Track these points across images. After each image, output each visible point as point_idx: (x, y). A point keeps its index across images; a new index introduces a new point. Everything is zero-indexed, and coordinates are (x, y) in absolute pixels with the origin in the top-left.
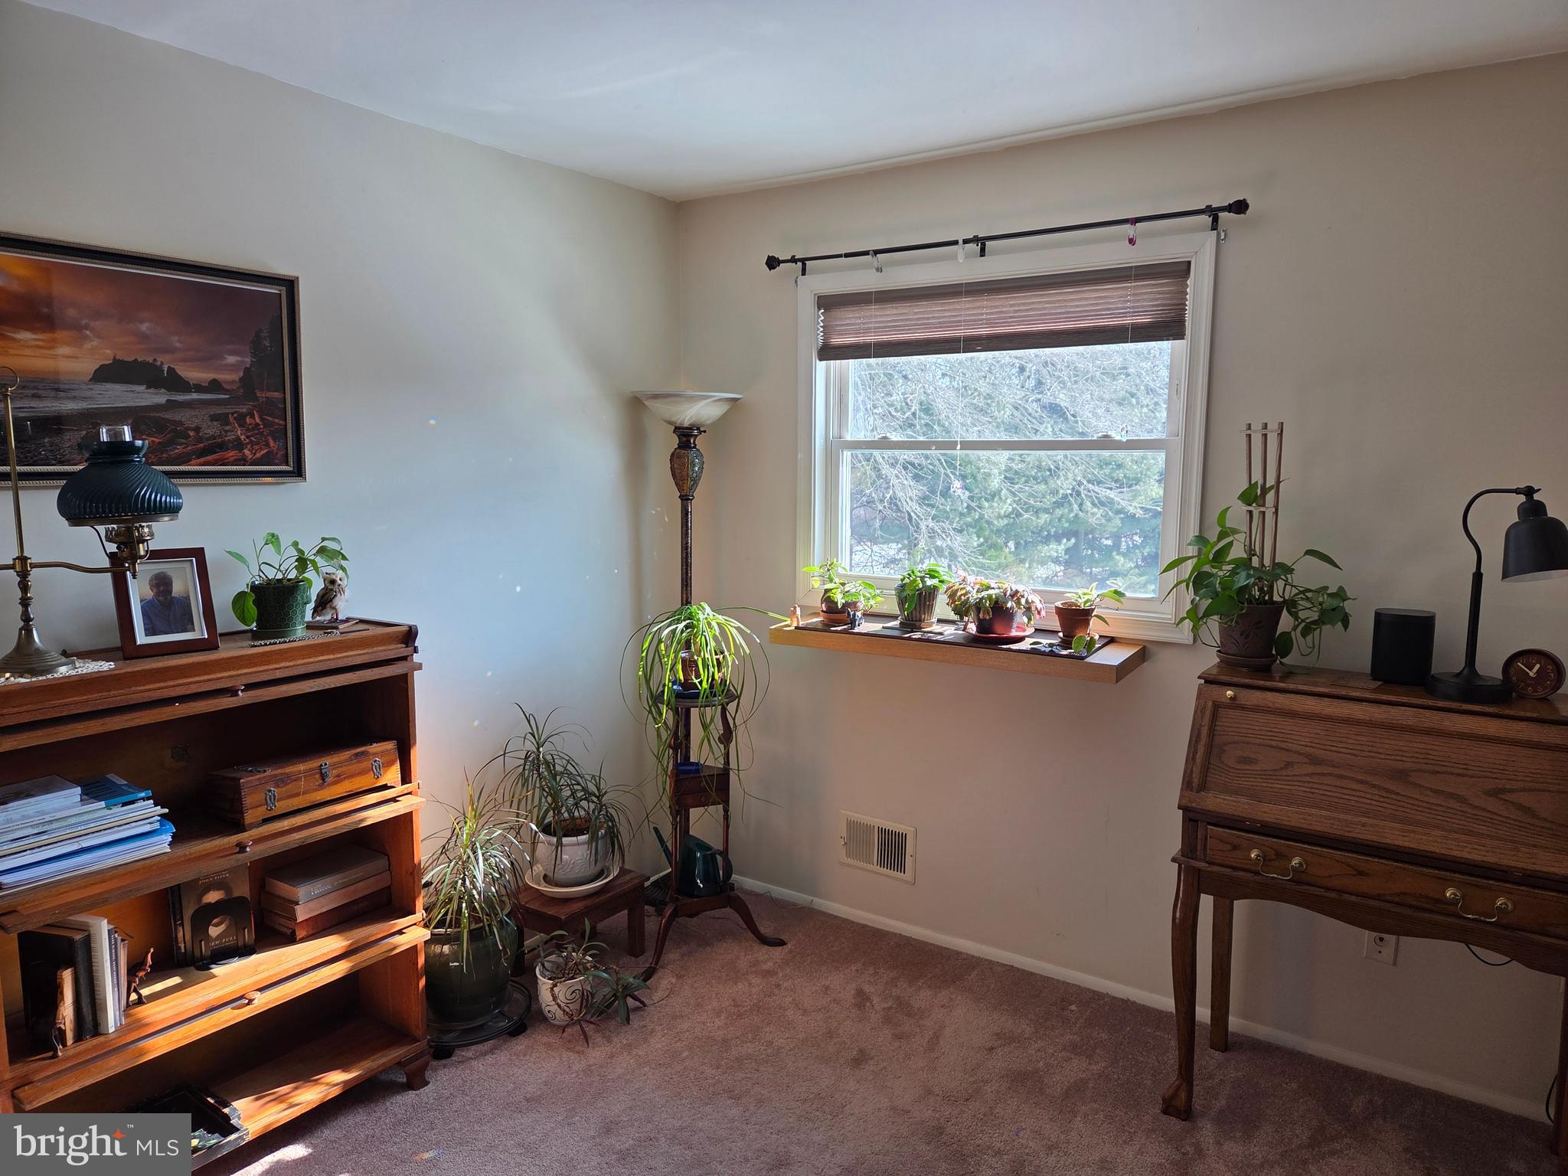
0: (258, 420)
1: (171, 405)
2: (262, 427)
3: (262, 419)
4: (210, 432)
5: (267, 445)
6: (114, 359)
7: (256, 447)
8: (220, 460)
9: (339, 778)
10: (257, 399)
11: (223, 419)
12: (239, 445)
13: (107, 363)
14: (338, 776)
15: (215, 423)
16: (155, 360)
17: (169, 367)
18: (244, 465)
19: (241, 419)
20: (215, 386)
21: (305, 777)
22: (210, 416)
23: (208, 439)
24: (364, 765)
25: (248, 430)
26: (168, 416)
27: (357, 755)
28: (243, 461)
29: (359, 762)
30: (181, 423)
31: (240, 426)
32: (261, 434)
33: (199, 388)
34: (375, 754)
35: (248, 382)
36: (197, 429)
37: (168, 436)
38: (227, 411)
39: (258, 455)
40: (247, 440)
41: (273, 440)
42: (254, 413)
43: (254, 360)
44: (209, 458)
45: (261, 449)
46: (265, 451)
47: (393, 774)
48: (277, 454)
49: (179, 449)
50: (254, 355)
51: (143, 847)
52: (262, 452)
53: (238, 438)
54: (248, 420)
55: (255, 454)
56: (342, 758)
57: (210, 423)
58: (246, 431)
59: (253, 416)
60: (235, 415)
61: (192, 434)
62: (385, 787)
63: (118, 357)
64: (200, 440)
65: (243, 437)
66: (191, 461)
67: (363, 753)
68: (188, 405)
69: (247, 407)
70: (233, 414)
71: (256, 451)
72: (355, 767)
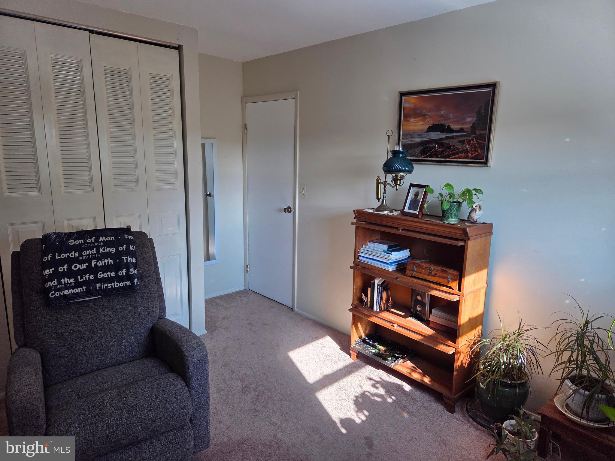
0: (475, 142)
1: (447, 138)
2: (476, 144)
3: (477, 141)
4: (458, 147)
5: (477, 151)
6: (433, 124)
7: (473, 152)
8: (460, 157)
9: (435, 275)
10: (475, 133)
11: (462, 142)
12: (467, 152)
13: (431, 125)
14: (435, 274)
15: (460, 144)
16: (444, 123)
17: (448, 125)
18: (468, 159)
19: (469, 141)
20: (462, 130)
21: (425, 269)
22: (458, 141)
23: (457, 149)
24: (445, 275)
25: (471, 146)
26: (445, 142)
27: (443, 270)
28: (467, 157)
29: (443, 273)
30: (449, 144)
31: (468, 144)
32: (476, 147)
33: (456, 131)
34: (450, 274)
35: (473, 128)
36: (454, 146)
37: (445, 148)
38: (465, 139)
39: (473, 155)
40: (470, 150)
41: (480, 149)
42: (474, 139)
43: (477, 119)
44: (456, 156)
45: (475, 153)
46: (476, 154)
47: (455, 285)
48: (481, 155)
49: (447, 153)
50: (477, 117)
51: (385, 266)
52: (475, 154)
53: (467, 149)
54: (471, 142)
55: (472, 155)
56: (438, 269)
57: (458, 143)
58: (470, 146)
59: (473, 141)
60: (467, 140)
61: (452, 147)
62: (450, 288)
63: (434, 124)
64: (454, 150)
65: (469, 149)
66: (450, 157)
67: (445, 271)
68: (452, 138)
69: (472, 137)
70: (466, 140)
71: (473, 154)
72: (441, 274)
